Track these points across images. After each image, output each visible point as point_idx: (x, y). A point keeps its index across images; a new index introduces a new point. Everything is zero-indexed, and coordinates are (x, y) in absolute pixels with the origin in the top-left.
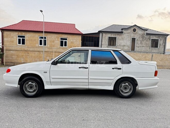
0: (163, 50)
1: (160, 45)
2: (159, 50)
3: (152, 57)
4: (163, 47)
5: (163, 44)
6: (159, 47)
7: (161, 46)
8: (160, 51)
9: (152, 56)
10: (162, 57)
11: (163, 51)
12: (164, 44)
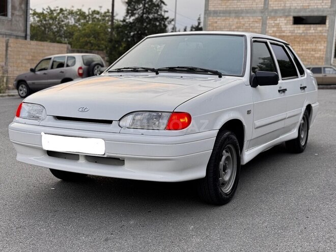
0: (21, 25)
1: (13, 8)
2: (11, 24)
3: (7, 50)
4: (20, 16)
5: (20, 4)
6: (13, 14)
7: (17, 13)
8: (15, 30)
9: (7, 46)
10: (33, 50)
11: (23, 28)
12: (23, 6)
